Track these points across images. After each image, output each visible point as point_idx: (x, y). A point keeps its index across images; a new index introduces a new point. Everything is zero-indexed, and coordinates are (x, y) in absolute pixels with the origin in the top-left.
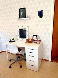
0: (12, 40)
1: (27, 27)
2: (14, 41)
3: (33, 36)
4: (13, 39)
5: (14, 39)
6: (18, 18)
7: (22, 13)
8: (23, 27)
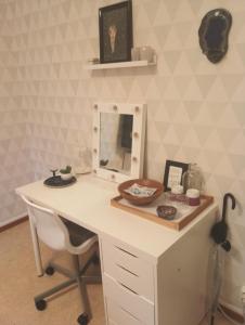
0: (63, 172)
1: (137, 109)
2: (72, 181)
3: (169, 163)
4: (65, 168)
5: (68, 170)
6: (95, 61)
7: (113, 33)
8: (115, 108)
